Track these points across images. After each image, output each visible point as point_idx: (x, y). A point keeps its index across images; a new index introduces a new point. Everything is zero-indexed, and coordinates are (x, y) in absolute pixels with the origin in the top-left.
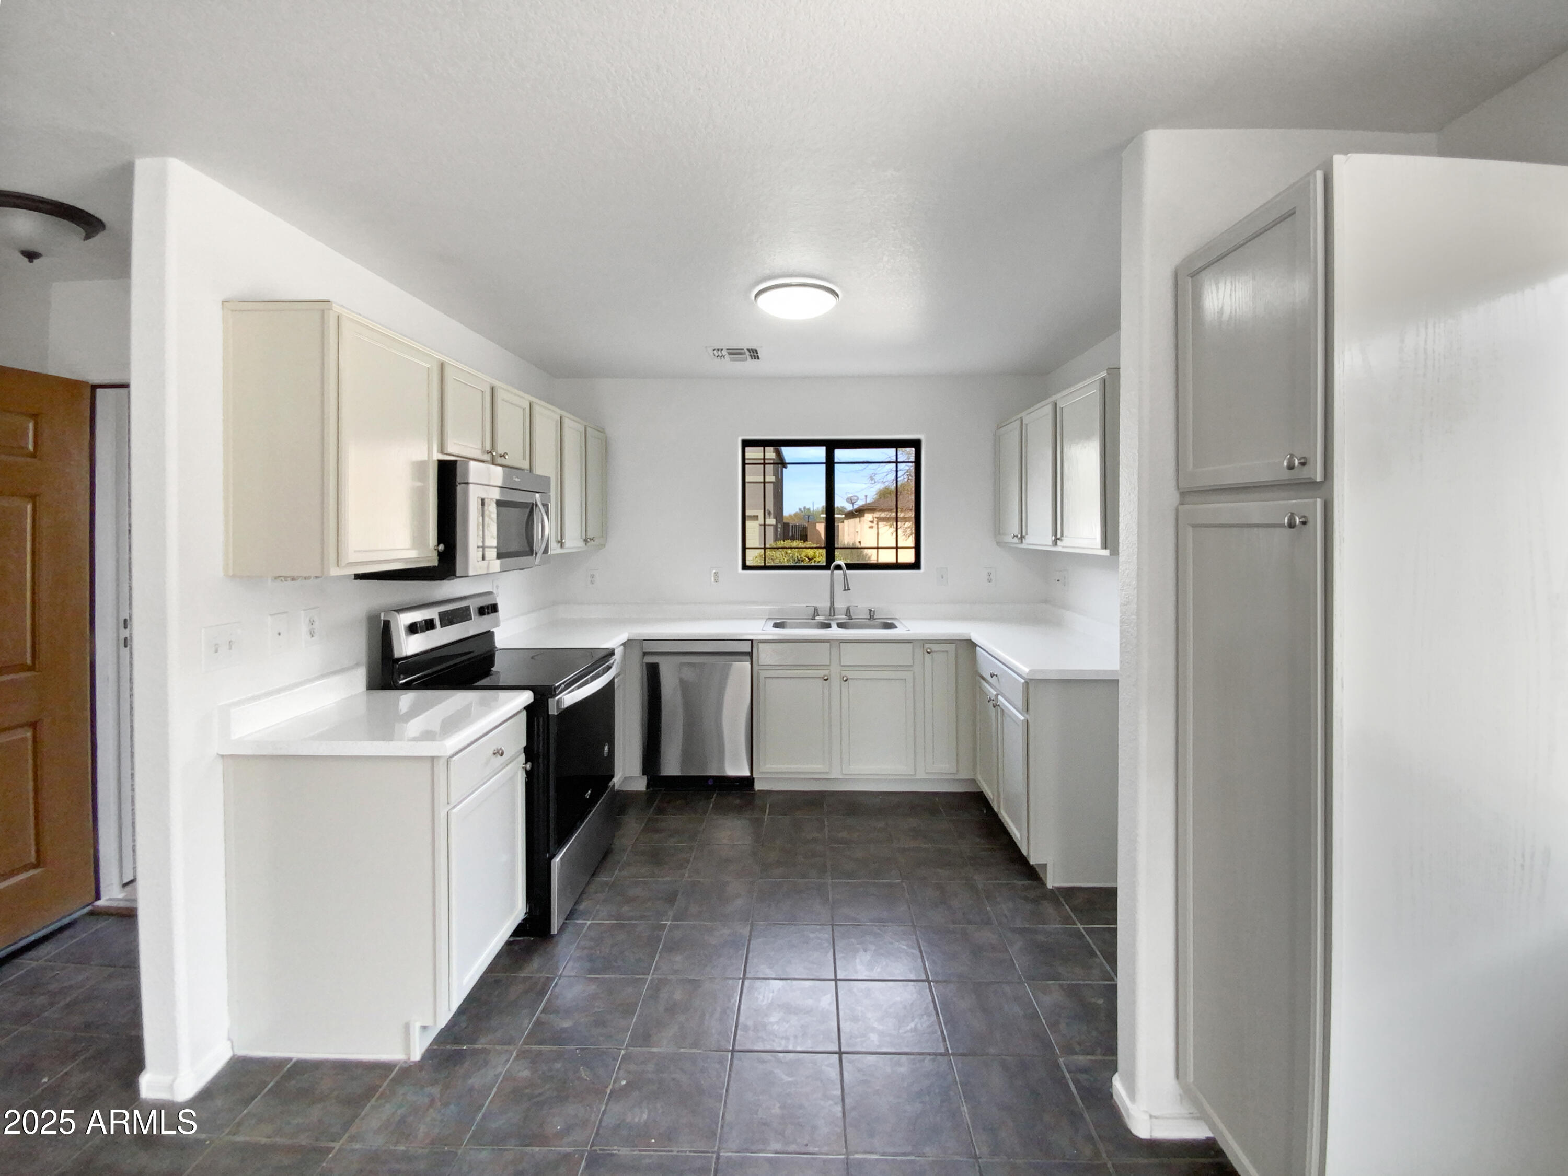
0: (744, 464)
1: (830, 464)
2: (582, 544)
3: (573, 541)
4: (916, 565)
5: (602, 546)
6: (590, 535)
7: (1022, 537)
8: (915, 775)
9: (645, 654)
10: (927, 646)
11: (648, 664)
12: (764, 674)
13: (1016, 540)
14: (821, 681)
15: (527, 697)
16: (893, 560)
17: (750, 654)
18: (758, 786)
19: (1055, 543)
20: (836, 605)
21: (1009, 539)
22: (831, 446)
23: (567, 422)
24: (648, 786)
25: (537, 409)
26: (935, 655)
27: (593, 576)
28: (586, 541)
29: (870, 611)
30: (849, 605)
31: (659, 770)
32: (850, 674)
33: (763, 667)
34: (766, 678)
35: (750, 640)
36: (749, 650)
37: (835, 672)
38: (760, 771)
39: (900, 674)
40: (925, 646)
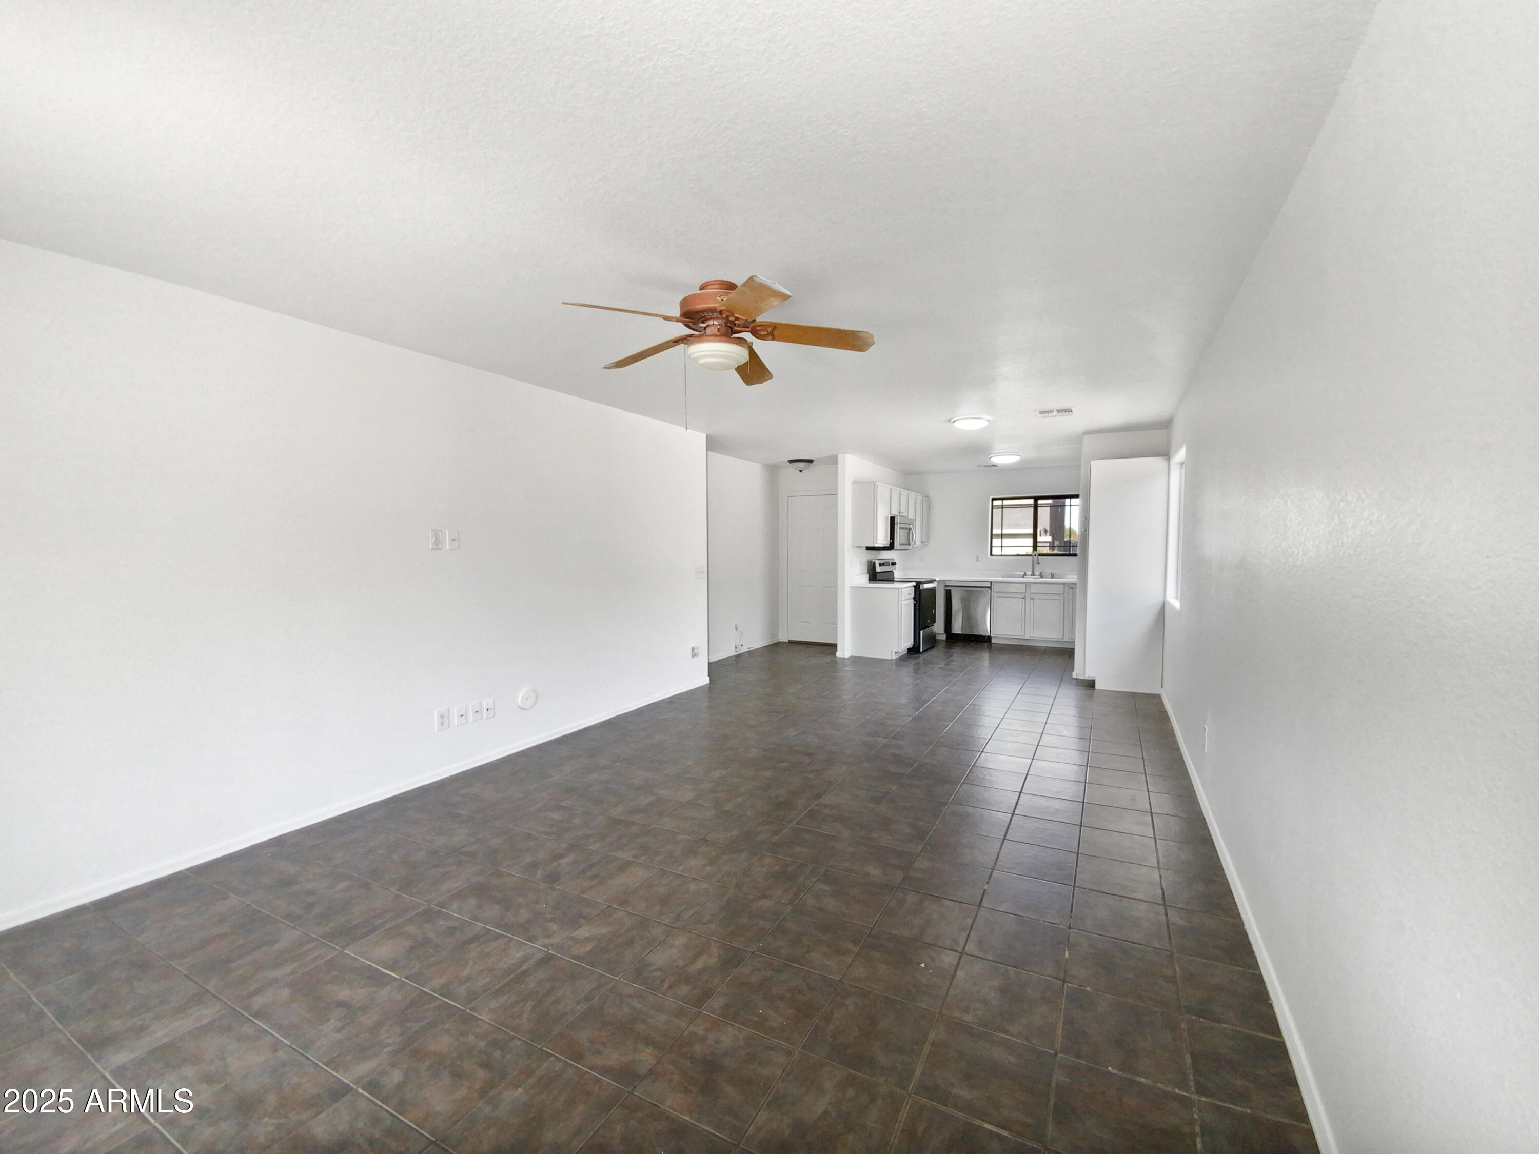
0: (992, 508)
1: (1036, 507)
2: (921, 544)
3: (918, 543)
5: (927, 545)
6: (923, 540)
8: (1063, 639)
9: (946, 586)
11: (947, 590)
12: (995, 595)
14: (1021, 599)
15: (914, 584)
17: (990, 588)
20: (1036, 571)
22: (1036, 499)
23: (918, 497)
24: (947, 638)
25: (902, 493)
26: (1071, 588)
27: (922, 558)
28: (922, 542)
29: (1052, 574)
30: (1040, 571)
31: (951, 631)
32: (1033, 596)
33: (995, 592)
34: (997, 597)
35: (991, 582)
36: (989, 585)
37: (1028, 595)
38: (994, 634)
39: (1058, 597)
40: (1068, 586)
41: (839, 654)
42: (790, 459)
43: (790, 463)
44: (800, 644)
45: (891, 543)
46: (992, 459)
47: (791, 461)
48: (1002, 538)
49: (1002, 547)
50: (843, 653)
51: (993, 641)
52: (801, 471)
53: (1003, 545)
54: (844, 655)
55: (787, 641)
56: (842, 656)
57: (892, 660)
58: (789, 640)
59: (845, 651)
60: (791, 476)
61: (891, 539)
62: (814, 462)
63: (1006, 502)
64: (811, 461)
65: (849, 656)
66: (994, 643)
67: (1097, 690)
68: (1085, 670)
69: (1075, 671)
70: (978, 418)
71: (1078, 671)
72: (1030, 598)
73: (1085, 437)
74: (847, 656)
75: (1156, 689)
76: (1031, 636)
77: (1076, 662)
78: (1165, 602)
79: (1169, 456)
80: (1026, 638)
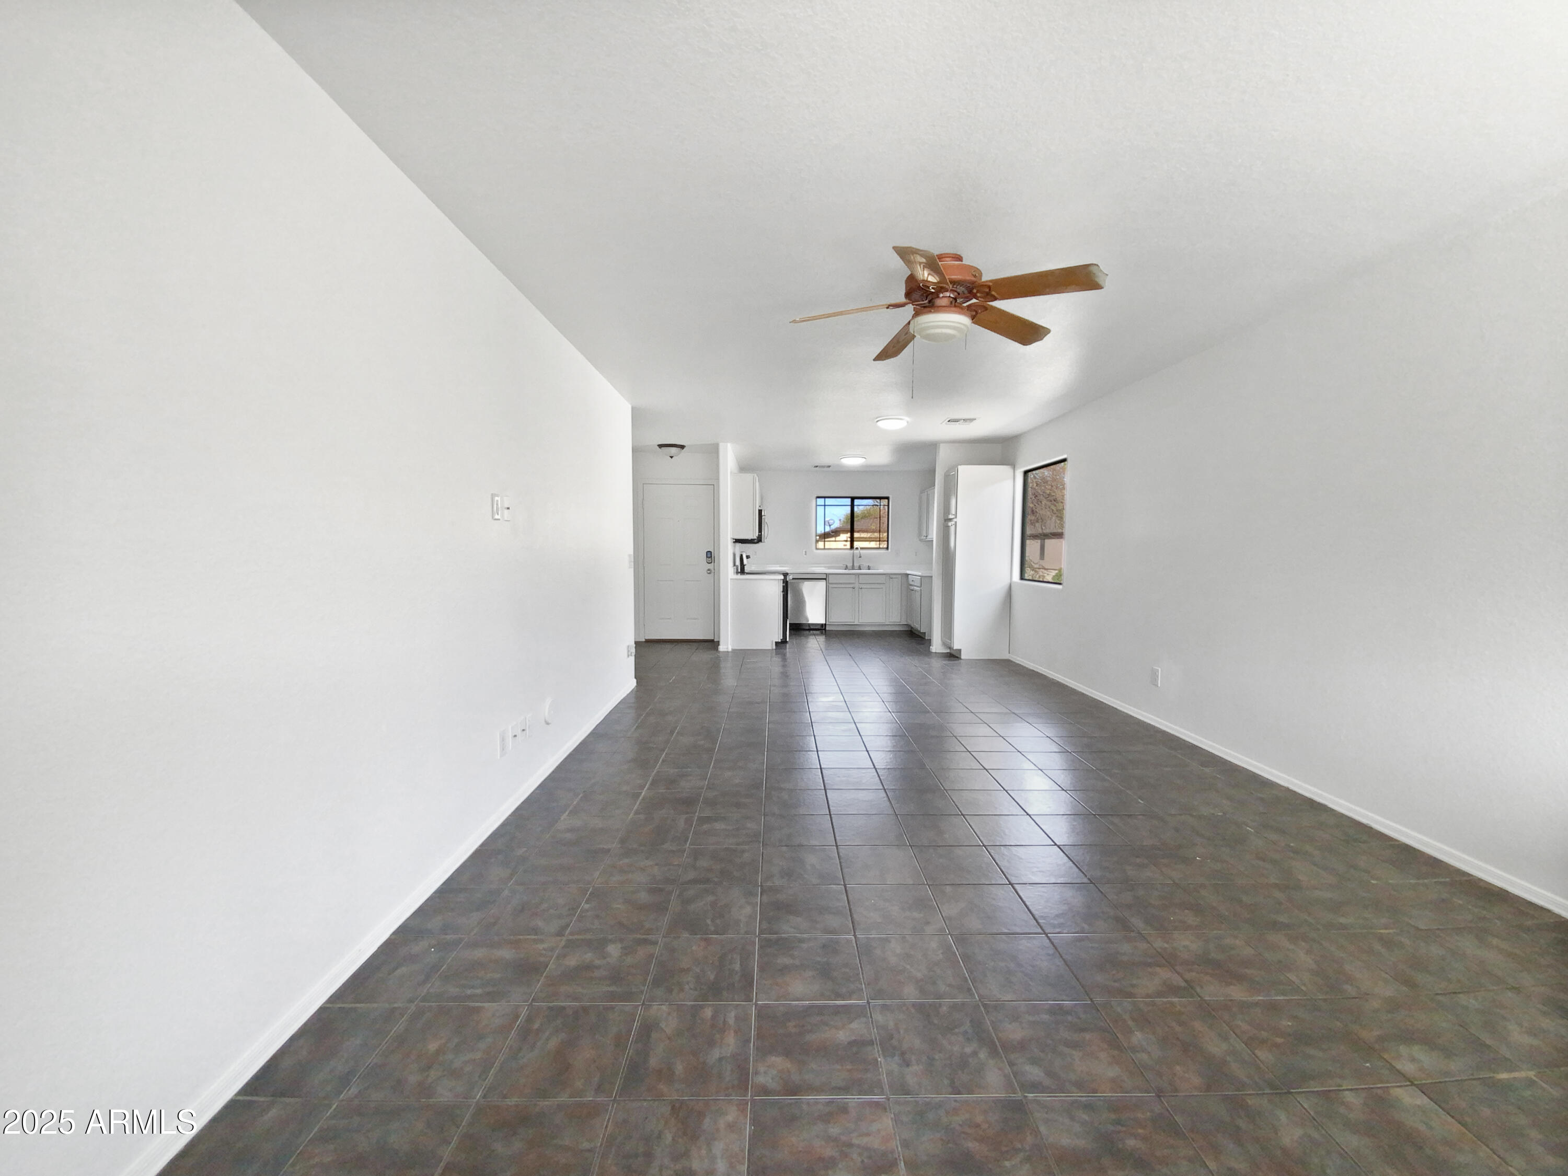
0: (816, 506)
4: (887, 548)
7: (927, 536)
8: (885, 623)
9: (792, 579)
11: (791, 582)
12: (830, 586)
13: (924, 538)
14: (851, 589)
15: (781, 576)
16: (877, 546)
22: (853, 499)
26: (895, 578)
29: (869, 566)
30: (859, 564)
32: (864, 586)
33: (830, 583)
34: (831, 588)
35: (826, 574)
36: (825, 577)
37: (857, 586)
38: (828, 622)
39: (881, 586)
40: (890, 576)
41: (722, 648)
42: (660, 443)
43: (660, 447)
44: (669, 642)
45: (759, 535)
47: (661, 446)
50: (726, 647)
51: (827, 629)
52: (672, 457)
54: (727, 648)
55: (644, 640)
56: (726, 650)
57: (773, 649)
58: (646, 639)
59: (726, 646)
60: (662, 460)
61: (759, 532)
62: (686, 448)
63: (828, 501)
64: (682, 447)
65: (732, 649)
66: (828, 630)
67: (963, 659)
68: (951, 644)
69: (933, 646)
70: (901, 419)
71: (937, 646)
72: (859, 588)
73: (942, 445)
74: (730, 650)
75: (1005, 656)
76: (860, 621)
77: (932, 638)
78: (1012, 584)
79: (1013, 465)
80: (855, 623)
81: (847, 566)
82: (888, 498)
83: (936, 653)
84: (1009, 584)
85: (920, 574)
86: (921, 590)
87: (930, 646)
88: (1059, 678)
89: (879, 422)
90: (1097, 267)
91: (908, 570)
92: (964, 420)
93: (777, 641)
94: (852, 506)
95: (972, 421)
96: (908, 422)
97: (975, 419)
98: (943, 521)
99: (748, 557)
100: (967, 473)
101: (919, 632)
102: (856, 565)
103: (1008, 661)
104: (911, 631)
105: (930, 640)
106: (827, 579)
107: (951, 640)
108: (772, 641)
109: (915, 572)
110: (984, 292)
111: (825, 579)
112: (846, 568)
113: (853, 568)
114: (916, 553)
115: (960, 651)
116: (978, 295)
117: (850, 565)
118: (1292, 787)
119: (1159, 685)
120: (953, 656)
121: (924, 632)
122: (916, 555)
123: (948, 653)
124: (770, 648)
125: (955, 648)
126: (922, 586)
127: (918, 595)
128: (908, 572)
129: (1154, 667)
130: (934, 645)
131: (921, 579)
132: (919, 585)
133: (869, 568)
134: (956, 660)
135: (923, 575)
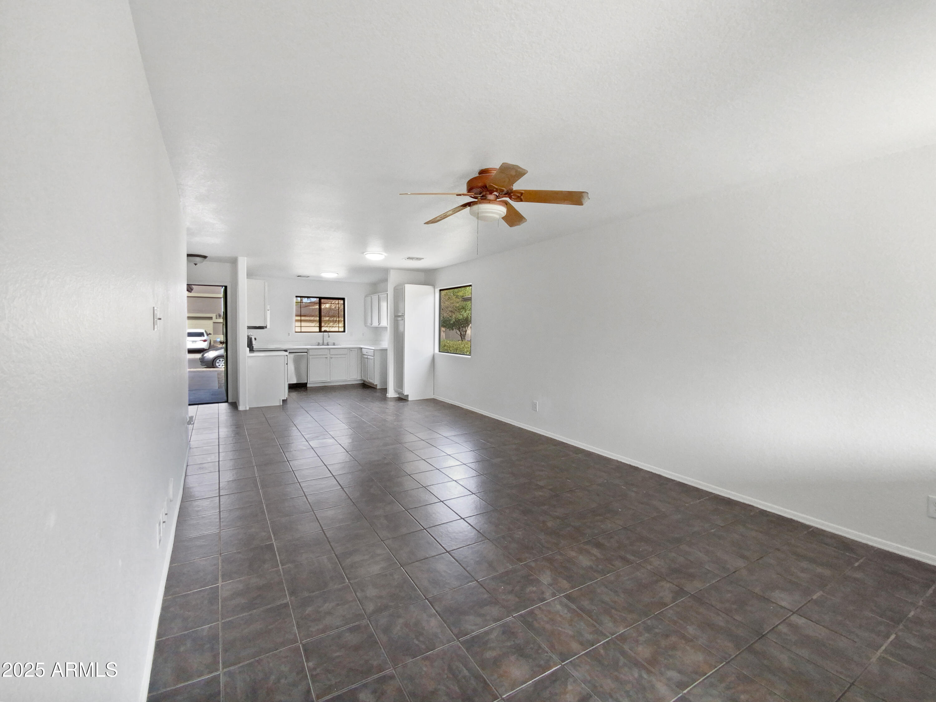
4: (344, 331)
7: (372, 324)
8: (347, 380)
10: (351, 349)
12: (310, 357)
13: (370, 325)
14: (325, 359)
16: (338, 330)
18: (308, 386)
19: (379, 325)
20: (324, 342)
21: (369, 325)
22: (320, 298)
26: (352, 351)
29: (334, 343)
30: (327, 342)
32: (333, 356)
33: (310, 355)
35: (307, 349)
37: (328, 356)
38: (309, 381)
39: (344, 356)
40: (350, 349)
42: (188, 254)
46: (321, 274)
48: (301, 322)
49: (301, 327)
52: (196, 264)
53: (300, 327)
56: (245, 409)
57: (280, 405)
59: (244, 405)
62: (207, 258)
63: (304, 300)
64: (205, 257)
65: (250, 408)
66: (309, 387)
67: (410, 401)
68: (402, 391)
69: (388, 394)
70: (381, 254)
71: (391, 393)
72: (330, 358)
73: (391, 270)
74: (248, 409)
75: (432, 397)
76: (331, 380)
77: (388, 388)
78: (435, 355)
79: (434, 286)
80: (328, 381)
81: (319, 343)
82: (343, 299)
83: (390, 398)
84: (433, 355)
85: (373, 348)
86: (374, 358)
87: (387, 393)
88: (466, 407)
89: (367, 255)
90: (586, 194)
91: (361, 345)
92: (417, 258)
93: (284, 399)
94: (320, 304)
95: (421, 260)
96: (385, 256)
97: (423, 259)
98: (394, 317)
99: (255, 339)
100: (410, 289)
101: (374, 384)
102: (325, 342)
103: (433, 399)
104: (363, 384)
105: (386, 389)
106: (308, 352)
107: (402, 390)
108: (280, 400)
109: (368, 348)
110: (517, 195)
111: (307, 352)
112: (319, 344)
113: (323, 345)
114: (363, 334)
115: (408, 396)
116: (513, 197)
117: (321, 342)
118: (619, 460)
119: (538, 411)
120: (402, 399)
121: (376, 384)
122: (363, 335)
123: (397, 397)
124: (278, 404)
125: (405, 394)
126: (375, 356)
127: (372, 361)
128: (362, 346)
129: (534, 401)
130: (390, 393)
131: (374, 351)
132: (373, 355)
133: (334, 344)
134: (405, 402)
135: (375, 349)
